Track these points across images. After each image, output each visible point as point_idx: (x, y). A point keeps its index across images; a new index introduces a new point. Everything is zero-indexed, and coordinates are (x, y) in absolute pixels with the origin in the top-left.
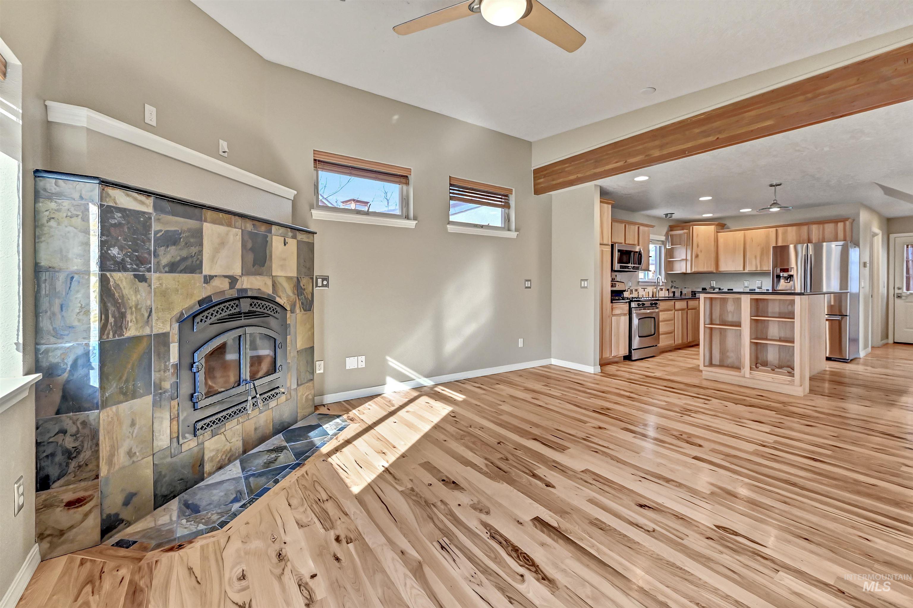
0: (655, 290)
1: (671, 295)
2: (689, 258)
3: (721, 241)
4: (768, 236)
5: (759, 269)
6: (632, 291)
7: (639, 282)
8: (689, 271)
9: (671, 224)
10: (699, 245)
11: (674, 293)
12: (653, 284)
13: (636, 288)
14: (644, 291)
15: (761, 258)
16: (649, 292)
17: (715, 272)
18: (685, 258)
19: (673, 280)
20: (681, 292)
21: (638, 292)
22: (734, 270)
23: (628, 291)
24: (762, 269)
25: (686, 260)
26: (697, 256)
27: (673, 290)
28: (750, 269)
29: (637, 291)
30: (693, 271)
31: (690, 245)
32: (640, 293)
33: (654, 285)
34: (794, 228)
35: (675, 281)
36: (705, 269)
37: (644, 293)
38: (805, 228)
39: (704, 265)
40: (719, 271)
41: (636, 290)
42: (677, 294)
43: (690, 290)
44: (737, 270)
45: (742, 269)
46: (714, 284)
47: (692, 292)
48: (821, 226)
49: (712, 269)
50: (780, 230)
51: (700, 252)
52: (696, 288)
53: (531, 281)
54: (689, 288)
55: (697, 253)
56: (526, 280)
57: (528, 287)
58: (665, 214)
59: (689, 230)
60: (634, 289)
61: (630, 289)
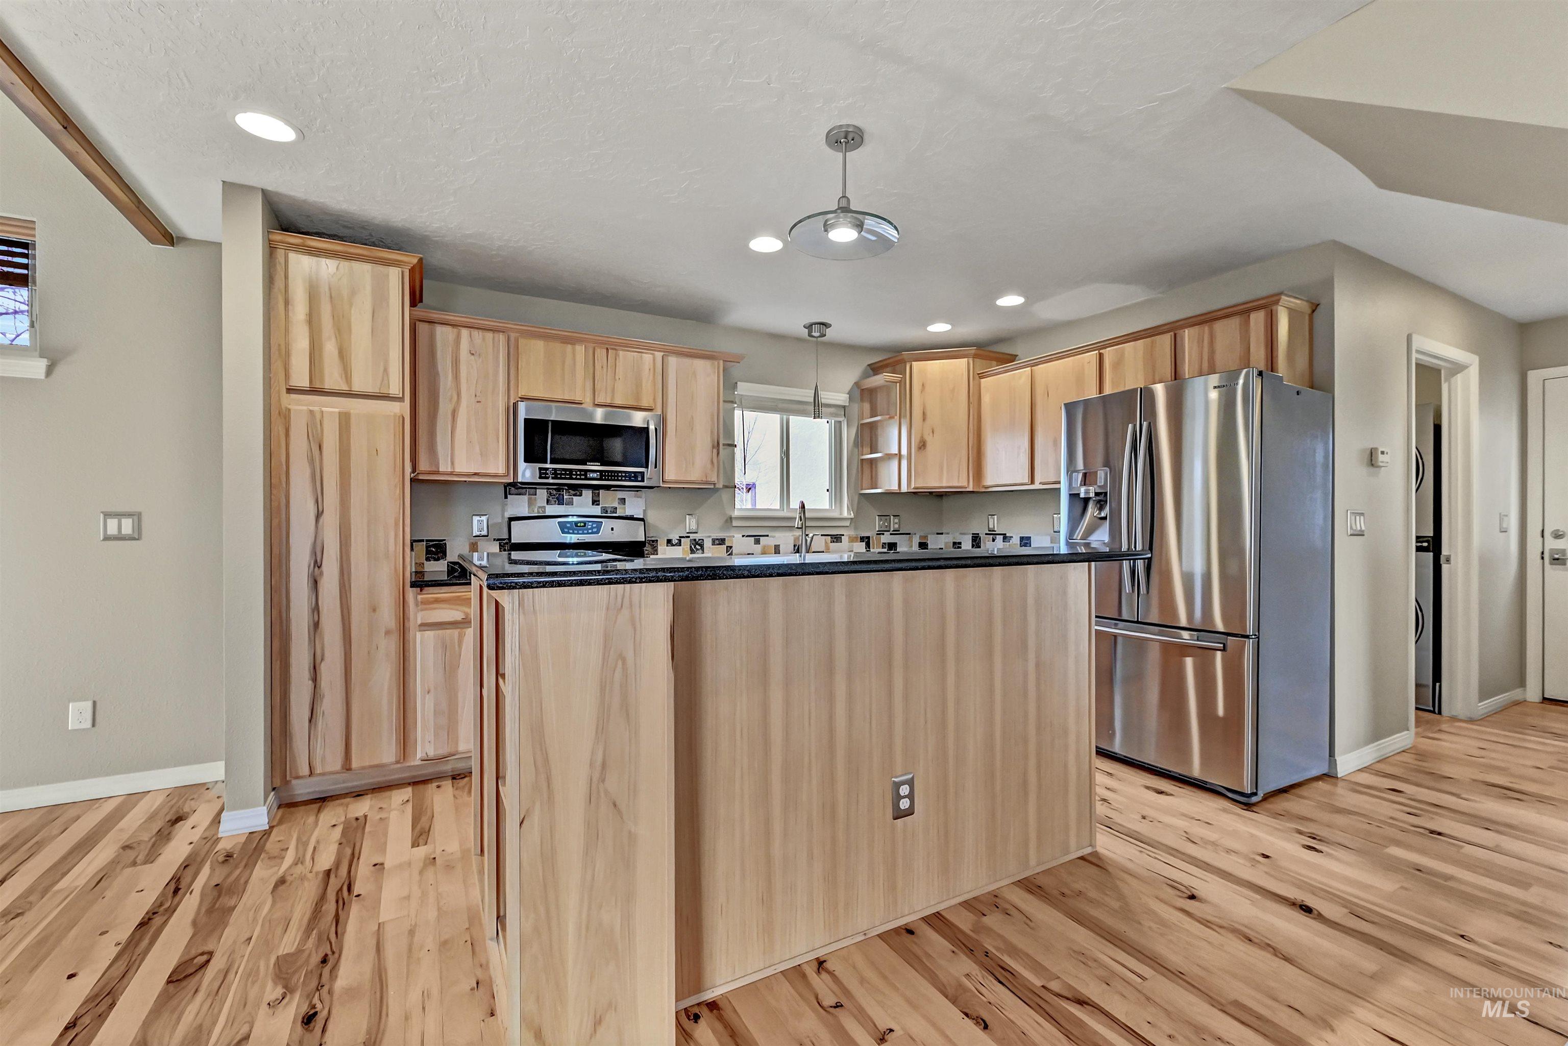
2: (905, 449)
3: (989, 399)
7: (731, 519)
8: (905, 488)
10: (929, 413)
17: (971, 489)
18: (897, 451)
19: (890, 513)
22: (1012, 483)
25: (900, 455)
26: (922, 445)
29: (722, 544)
31: (906, 413)
36: (944, 482)
38: (1167, 339)
39: (942, 471)
40: (985, 487)
45: (1027, 479)
48: (1207, 329)
49: (967, 481)
51: (931, 434)
52: (961, 534)
53: (137, 517)
54: (948, 534)
55: (922, 437)
56: (107, 515)
57: (120, 538)
58: (807, 326)
59: (903, 373)
60: (710, 537)
61: (691, 538)
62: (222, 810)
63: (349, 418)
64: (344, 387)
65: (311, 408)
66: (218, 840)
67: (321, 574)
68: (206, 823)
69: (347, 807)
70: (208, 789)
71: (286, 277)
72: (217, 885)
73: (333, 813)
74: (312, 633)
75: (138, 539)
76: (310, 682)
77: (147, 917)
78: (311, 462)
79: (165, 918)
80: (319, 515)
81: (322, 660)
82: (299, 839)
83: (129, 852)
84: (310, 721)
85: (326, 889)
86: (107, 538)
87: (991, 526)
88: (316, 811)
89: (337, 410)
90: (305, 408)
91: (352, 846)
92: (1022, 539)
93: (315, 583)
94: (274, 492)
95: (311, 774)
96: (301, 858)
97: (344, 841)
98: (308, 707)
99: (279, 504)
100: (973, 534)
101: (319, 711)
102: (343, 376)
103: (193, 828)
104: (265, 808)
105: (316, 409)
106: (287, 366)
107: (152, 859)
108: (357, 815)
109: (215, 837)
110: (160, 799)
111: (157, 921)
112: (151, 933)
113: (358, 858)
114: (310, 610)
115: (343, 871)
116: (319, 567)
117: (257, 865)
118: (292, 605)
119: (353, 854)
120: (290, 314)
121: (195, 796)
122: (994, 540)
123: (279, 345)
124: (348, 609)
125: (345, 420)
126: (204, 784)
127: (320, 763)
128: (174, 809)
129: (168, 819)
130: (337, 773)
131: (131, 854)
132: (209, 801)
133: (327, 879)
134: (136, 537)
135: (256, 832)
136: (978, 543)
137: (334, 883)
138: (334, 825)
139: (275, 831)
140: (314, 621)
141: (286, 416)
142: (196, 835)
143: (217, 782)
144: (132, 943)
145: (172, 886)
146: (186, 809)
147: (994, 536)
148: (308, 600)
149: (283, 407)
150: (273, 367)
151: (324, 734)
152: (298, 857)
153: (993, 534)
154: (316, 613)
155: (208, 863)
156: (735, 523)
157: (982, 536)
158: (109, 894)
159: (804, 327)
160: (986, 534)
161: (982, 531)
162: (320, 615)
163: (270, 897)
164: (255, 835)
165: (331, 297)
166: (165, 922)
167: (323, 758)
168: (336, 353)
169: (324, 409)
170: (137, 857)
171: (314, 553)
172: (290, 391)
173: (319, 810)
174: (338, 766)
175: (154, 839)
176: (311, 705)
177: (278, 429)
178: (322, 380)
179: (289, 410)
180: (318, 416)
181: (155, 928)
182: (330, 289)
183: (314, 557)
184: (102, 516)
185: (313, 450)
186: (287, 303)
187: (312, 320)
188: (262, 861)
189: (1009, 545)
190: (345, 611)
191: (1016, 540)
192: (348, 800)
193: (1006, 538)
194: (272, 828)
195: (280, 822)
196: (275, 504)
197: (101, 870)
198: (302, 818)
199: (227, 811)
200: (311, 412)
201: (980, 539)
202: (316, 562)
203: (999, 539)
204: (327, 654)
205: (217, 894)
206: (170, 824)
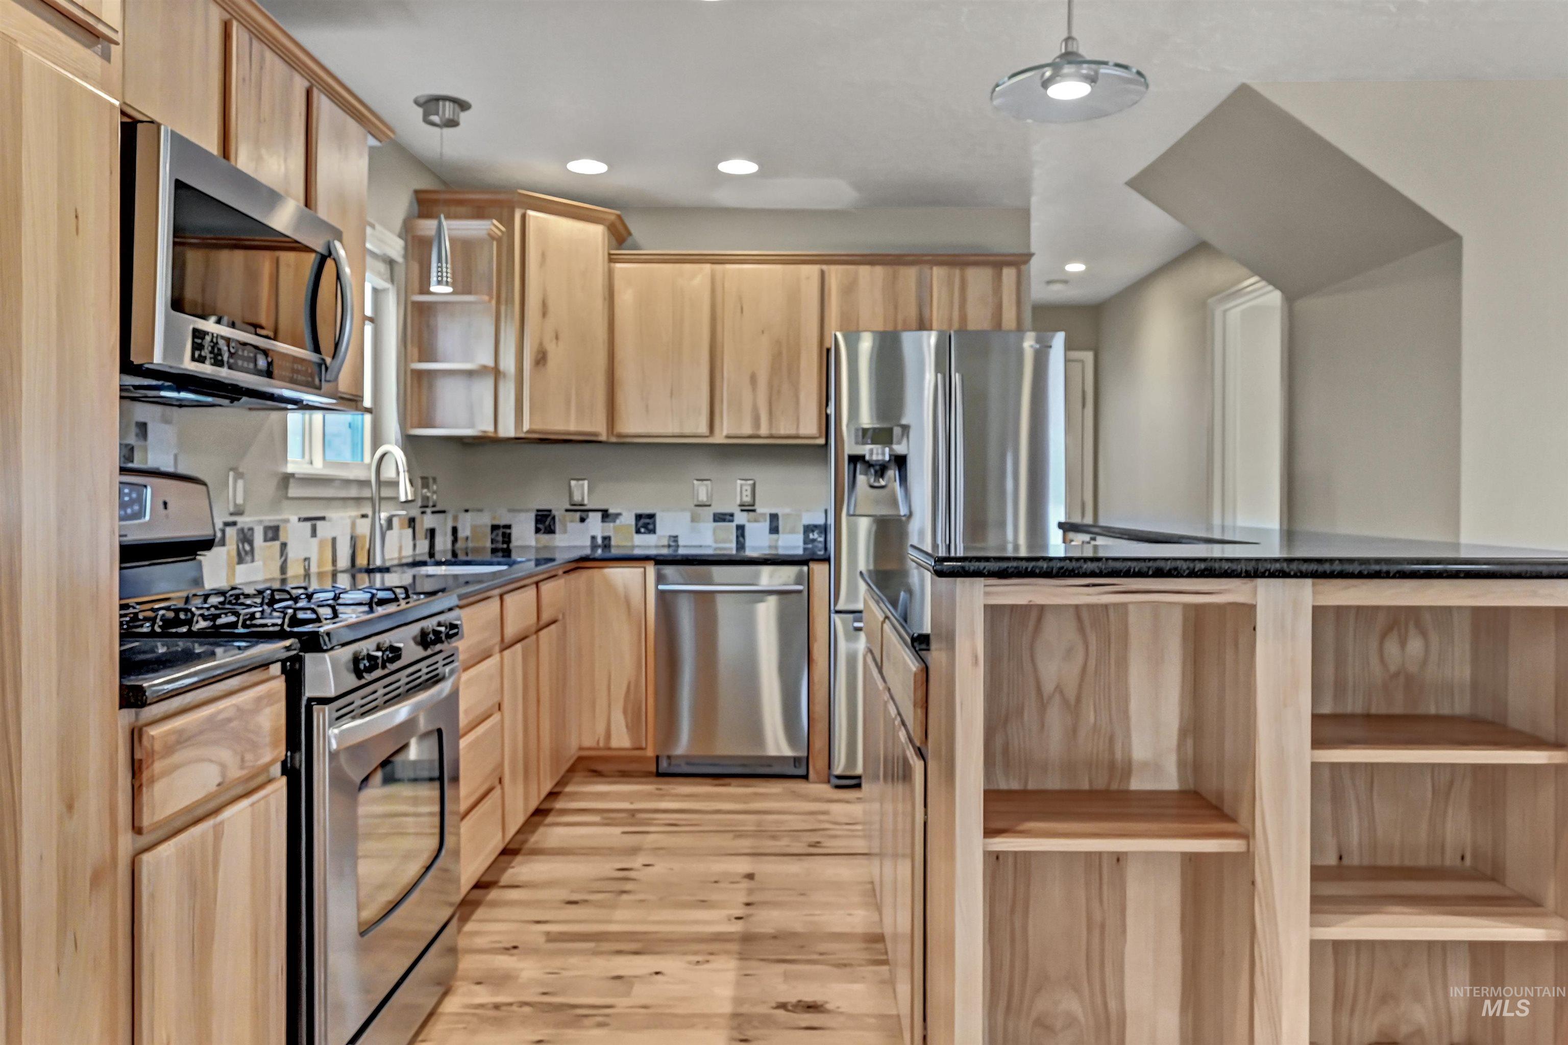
0: (363, 527)
1: (423, 546)
2: (508, 363)
3: (626, 297)
4: (794, 297)
5: (764, 430)
6: (246, 537)
7: (286, 479)
8: (508, 429)
9: (424, 183)
10: (551, 308)
11: (432, 533)
12: (353, 492)
13: (271, 519)
14: (314, 533)
15: (771, 386)
16: (334, 540)
17: (603, 438)
18: (491, 363)
19: (430, 473)
20: (455, 530)
21: (284, 545)
22: (676, 430)
23: (223, 543)
24: (774, 432)
25: (496, 373)
26: (541, 359)
27: (429, 521)
28: (734, 432)
29: (275, 538)
30: (526, 427)
31: (510, 301)
32: (292, 553)
33: (358, 500)
34: (879, 270)
35: (434, 479)
36: (571, 425)
37: (312, 548)
38: (910, 274)
39: (568, 402)
40: (620, 436)
41: (273, 532)
42: (443, 543)
43: (486, 520)
44: (688, 430)
45: (703, 429)
46: (581, 491)
47: (494, 528)
48: (957, 272)
49: (597, 426)
50: (835, 274)
51: (555, 341)
52: (510, 511)
54: (480, 510)
55: (541, 344)
58: (422, 100)
59: (509, 223)
60: (261, 522)
61: (239, 526)
87: (577, 498)
92: (639, 517)
100: (538, 511)
122: (582, 520)
136: (550, 526)
147: (584, 514)
153: (582, 512)
156: (293, 492)
157: (558, 513)
159: (417, 102)
160: (567, 510)
161: (558, 506)
189: (614, 527)
191: (628, 519)
193: (606, 515)
201: (554, 518)
203: (595, 519)
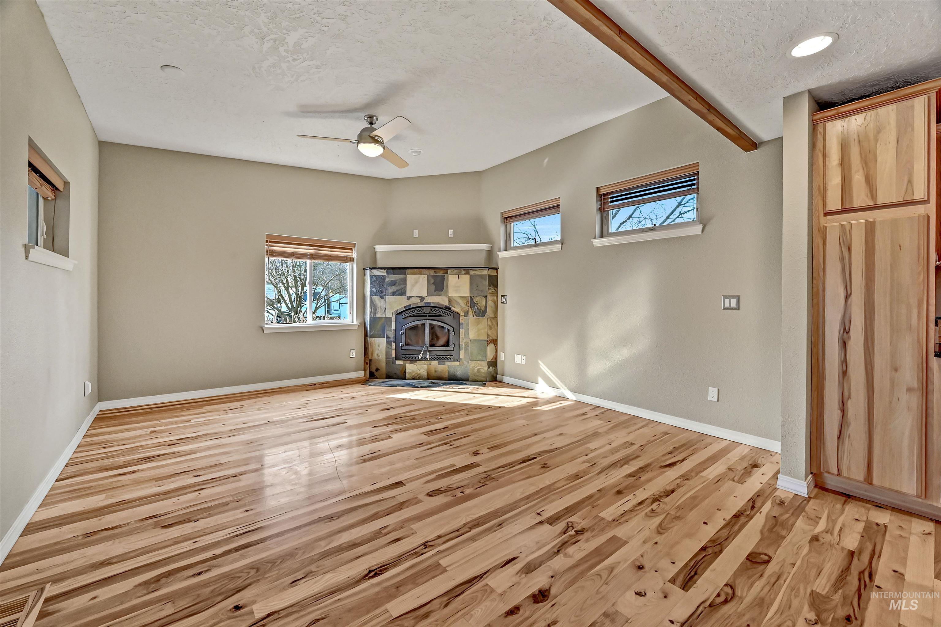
53: (738, 298)
56: (725, 297)
57: (730, 308)
62: (778, 472)
63: (875, 226)
64: (870, 203)
65: (842, 223)
66: (776, 489)
67: (849, 338)
68: (770, 475)
69: (869, 511)
70: (771, 455)
71: (825, 140)
72: (775, 517)
73: (856, 509)
74: (841, 380)
75: (738, 310)
76: (839, 411)
77: (738, 513)
78: (842, 259)
79: (747, 519)
80: (848, 296)
81: (849, 398)
82: (829, 516)
83: (731, 472)
84: (839, 438)
85: (850, 564)
86: (725, 309)
88: (843, 502)
89: (864, 221)
90: (838, 224)
91: (873, 544)
93: (844, 344)
94: (815, 282)
95: (839, 474)
96: (831, 530)
97: (864, 535)
98: (837, 429)
99: (818, 289)
101: (845, 434)
102: (869, 195)
103: (763, 474)
104: (806, 483)
105: (846, 223)
106: (825, 198)
107: (742, 482)
108: (878, 521)
109: (774, 487)
110: (747, 451)
111: (743, 519)
112: (739, 525)
113: (879, 557)
114: (840, 361)
115: (866, 558)
116: (847, 333)
117: (800, 518)
118: (826, 356)
119: (874, 551)
120: (827, 163)
121: (765, 457)
123: (819, 186)
124: (872, 367)
125: (870, 228)
126: (770, 451)
127: (846, 470)
128: (753, 459)
129: (750, 463)
130: (860, 482)
131: (731, 475)
132: (772, 463)
133: (851, 558)
134: (737, 308)
135: (799, 495)
137: (857, 566)
138: (857, 520)
139: (812, 501)
140: (842, 369)
141: (823, 232)
142: (765, 479)
143: (776, 453)
144: (731, 523)
145: (751, 504)
146: (759, 462)
148: (839, 354)
149: (822, 226)
150: (815, 202)
151: (850, 451)
152: (828, 528)
154: (844, 365)
155: (770, 500)
158: (722, 490)
162: (848, 367)
163: (808, 545)
164: (798, 497)
165: (859, 141)
166: (747, 522)
167: (849, 468)
168: (863, 179)
169: (853, 222)
170: (735, 477)
171: (843, 322)
172: (826, 214)
173: (845, 502)
174: (861, 478)
175: (743, 471)
176: (840, 427)
177: (818, 240)
178: (851, 201)
179: (826, 227)
180: (848, 228)
181: (741, 522)
182: (858, 136)
183: (844, 325)
184: (723, 298)
185: (844, 252)
186: (825, 156)
187: (845, 163)
188: (803, 516)
190: (869, 367)
192: (869, 506)
194: (810, 498)
195: (816, 497)
196: (815, 290)
197: (719, 475)
198: (832, 502)
199: (782, 474)
200: (842, 226)
202: (845, 329)
204: (853, 395)
205: (775, 523)
206: (751, 466)
